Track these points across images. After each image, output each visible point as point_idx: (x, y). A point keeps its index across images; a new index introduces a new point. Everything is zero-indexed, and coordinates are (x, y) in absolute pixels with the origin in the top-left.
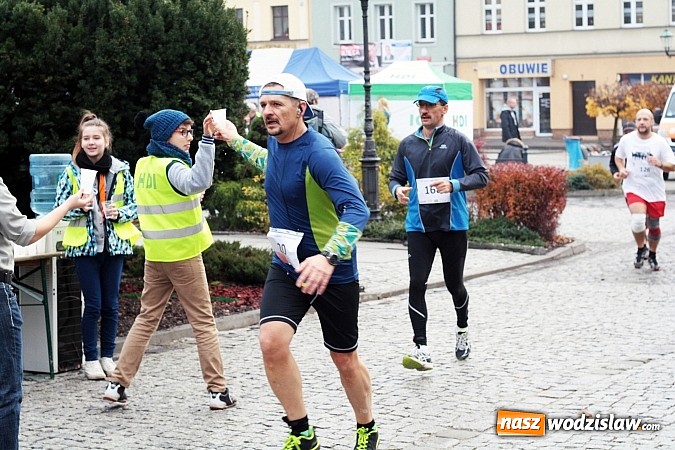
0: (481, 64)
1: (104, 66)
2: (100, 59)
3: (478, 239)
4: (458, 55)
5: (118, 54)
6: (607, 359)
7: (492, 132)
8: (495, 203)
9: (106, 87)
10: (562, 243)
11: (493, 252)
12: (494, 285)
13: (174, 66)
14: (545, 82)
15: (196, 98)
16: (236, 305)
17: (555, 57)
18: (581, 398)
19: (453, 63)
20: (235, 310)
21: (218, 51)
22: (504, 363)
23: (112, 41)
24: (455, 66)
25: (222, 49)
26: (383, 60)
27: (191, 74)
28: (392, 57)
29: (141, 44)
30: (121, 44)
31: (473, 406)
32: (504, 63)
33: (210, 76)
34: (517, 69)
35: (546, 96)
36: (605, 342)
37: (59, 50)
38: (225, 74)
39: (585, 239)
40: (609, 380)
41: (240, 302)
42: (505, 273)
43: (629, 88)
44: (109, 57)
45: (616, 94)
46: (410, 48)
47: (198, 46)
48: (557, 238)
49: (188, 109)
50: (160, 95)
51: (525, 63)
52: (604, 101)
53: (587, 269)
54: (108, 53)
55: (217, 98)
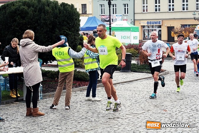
0: (141, 22)
1: (44, 23)
2: (42, 21)
3: (140, 70)
4: (135, 19)
5: (47, 20)
6: (172, 99)
7: (144, 41)
8: (145, 60)
9: (44, 28)
10: (163, 71)
11: (144, 73)
12: (144, 82)
13: (61, 23)
14: (160, 27)
15: (67, 31)
16: (76, 86)
17: (163, 20)
18: (165, 107)
19: (133, 21)
20: (76, 87)
21: (73, 19)
22: (146, 99)
23: (46, 16)
24: (134, 22)
25: (74, 19)
26: (114, 20)
27: (66, 25)
28: (116, 19)
29: (53, 17)
30: (48, 17)
31: (138, 109)
32: (148, 21)
33: (70, 26)
34: (152, 23)
35: (160, 31)
36: (172, 95)
37: (32, 19)
38: (74, 25)
39: (169, 71)
40: (172, 104)
41: (77, 85)
42: (147, 79)
43: (184, 29)
44: (45, 21)
45: (180, 30)
46: (121, 17)
47: (67, 18)
48: (161, 70)
49: (65, 34)
50: (58, 31)
51: (154, 21)
52: (176, 32)
53: (169, 78)
54: (45, 20)
55: (72, 31)
